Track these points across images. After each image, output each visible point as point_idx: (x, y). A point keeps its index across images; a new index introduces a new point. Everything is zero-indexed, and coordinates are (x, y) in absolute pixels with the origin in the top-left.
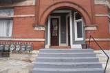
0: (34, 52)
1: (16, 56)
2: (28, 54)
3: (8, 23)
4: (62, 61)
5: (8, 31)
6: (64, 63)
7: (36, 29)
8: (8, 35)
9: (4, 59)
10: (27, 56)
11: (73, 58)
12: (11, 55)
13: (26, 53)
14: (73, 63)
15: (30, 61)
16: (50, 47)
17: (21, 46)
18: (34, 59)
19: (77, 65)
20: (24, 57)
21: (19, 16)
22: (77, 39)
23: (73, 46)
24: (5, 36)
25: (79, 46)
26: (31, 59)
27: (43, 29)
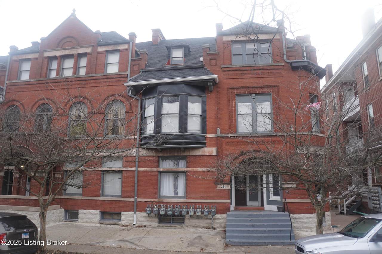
0: (218, 216)
1: (195, 222)
2: (210, 219)
3: (176, 178)
4: (253, 226)
5: (176, 187)
6: (255, 229)
7: (220, 187)
8: (176, 193)
9: (178, 226)
10: (210, 221)
11: (265, 224)
12: (186, 221)
13: (207, 219)
14: (265, 229)
15: (214, 228)
16: (236, 209)
17: (203, 208)
18: (218, 225)
19: (269, 231)
20: (204, 223)
21: (195, 169)
22: (273, 198)
23: (267, 207)
24: (173, 195)
25: (275, 208)
26: (215, 225)
27: (227, 187)
